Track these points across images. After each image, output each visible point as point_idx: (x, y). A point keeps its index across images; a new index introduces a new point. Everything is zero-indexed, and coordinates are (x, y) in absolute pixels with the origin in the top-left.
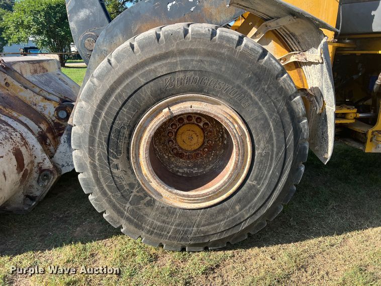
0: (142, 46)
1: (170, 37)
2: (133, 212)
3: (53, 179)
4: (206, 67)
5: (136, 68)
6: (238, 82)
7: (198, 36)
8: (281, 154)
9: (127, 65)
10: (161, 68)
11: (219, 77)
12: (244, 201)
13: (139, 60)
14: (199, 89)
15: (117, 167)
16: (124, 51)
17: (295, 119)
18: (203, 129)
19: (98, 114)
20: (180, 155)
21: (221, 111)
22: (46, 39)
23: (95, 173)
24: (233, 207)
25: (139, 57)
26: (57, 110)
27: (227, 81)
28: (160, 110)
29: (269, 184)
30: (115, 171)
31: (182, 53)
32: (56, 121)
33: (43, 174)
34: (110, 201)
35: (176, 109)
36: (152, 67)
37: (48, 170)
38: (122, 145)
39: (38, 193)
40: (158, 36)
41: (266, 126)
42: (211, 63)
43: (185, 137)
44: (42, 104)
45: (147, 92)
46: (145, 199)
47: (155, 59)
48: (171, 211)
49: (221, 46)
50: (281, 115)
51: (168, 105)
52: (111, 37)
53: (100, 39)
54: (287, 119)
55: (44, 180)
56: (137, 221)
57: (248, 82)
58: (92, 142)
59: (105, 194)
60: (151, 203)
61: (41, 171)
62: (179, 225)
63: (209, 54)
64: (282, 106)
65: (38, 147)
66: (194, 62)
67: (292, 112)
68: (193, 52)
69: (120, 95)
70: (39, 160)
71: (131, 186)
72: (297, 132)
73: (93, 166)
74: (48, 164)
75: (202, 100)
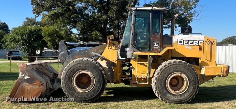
0: (75, 62)
1: (80, 60)
2: (72, 93)
3: (53, 91)
4: (86, 65)
5: (74, 65)
6: (92, 68)
7: (85, 60)
8: (100, 81)
9: (72, 65)
10: (78, 66)
11: (88, 67)
12: (94, 91)
13: (74, 64)
14: (85, 69)
15: (69, 83)
16: (72, 63)
17: (103, 75)
18: (88, 78)
19: (67, 73)
20: (83, 84)
21: (89, 73)
22: (27, 48)
23: (65, 84)
24: (92, 92)
25: (75, 63)
26: (53, 75)
27: (90, 68)
28: (78, 73)
29: (98, 87)
30: (69, 84)
31: (82, 63)
32: (53, 78)
33: (50, 90)
34: (67, 90)
35: (81, 73)
36: (77, 65)
37: (52, 89)
38: (71, 79)
39: (48, 95)
40: (78, 60)
41: (97, 76)
42: (87, 65)
43: (84, 80)
44: (49, 74)
45: (76, 69)
46: (74, 90)
47: (77, 64)
48: (79, 93)
49: (89, 62)
50: (100, 74)
51: (79, 72)
52: (69, 58)
53: (67, 59)
54: (101, 75)
55: (50, 91)
56: (72, 95)
57: (93, 68)
58: (65, 79)
59: (67, 89)
60: (75, 91)
61: (50, 89)
62: (81, 96)
63: (87, 63)
64: (100, 72)
65: (50, 83)
66: (84, 65)
67: (102, 73)
68: (84, 63)
69: (71, 70)
70: (50, 86)
71: (72, 87)
72: (103, 77)
73: (65, 83)
74: (51, 87)
75: (86, 71)
